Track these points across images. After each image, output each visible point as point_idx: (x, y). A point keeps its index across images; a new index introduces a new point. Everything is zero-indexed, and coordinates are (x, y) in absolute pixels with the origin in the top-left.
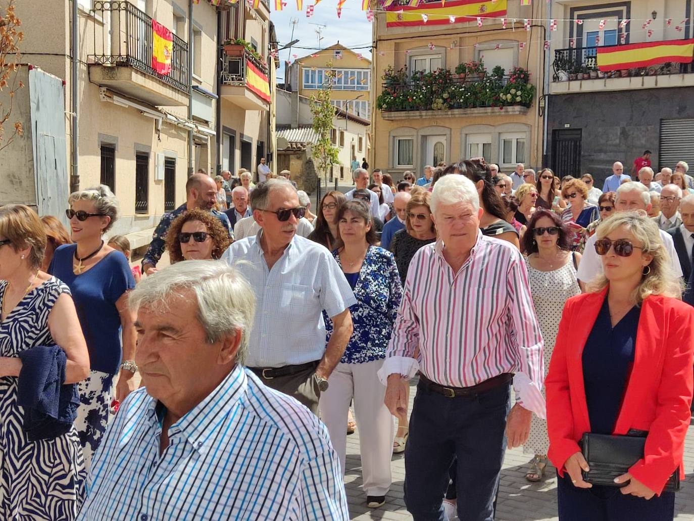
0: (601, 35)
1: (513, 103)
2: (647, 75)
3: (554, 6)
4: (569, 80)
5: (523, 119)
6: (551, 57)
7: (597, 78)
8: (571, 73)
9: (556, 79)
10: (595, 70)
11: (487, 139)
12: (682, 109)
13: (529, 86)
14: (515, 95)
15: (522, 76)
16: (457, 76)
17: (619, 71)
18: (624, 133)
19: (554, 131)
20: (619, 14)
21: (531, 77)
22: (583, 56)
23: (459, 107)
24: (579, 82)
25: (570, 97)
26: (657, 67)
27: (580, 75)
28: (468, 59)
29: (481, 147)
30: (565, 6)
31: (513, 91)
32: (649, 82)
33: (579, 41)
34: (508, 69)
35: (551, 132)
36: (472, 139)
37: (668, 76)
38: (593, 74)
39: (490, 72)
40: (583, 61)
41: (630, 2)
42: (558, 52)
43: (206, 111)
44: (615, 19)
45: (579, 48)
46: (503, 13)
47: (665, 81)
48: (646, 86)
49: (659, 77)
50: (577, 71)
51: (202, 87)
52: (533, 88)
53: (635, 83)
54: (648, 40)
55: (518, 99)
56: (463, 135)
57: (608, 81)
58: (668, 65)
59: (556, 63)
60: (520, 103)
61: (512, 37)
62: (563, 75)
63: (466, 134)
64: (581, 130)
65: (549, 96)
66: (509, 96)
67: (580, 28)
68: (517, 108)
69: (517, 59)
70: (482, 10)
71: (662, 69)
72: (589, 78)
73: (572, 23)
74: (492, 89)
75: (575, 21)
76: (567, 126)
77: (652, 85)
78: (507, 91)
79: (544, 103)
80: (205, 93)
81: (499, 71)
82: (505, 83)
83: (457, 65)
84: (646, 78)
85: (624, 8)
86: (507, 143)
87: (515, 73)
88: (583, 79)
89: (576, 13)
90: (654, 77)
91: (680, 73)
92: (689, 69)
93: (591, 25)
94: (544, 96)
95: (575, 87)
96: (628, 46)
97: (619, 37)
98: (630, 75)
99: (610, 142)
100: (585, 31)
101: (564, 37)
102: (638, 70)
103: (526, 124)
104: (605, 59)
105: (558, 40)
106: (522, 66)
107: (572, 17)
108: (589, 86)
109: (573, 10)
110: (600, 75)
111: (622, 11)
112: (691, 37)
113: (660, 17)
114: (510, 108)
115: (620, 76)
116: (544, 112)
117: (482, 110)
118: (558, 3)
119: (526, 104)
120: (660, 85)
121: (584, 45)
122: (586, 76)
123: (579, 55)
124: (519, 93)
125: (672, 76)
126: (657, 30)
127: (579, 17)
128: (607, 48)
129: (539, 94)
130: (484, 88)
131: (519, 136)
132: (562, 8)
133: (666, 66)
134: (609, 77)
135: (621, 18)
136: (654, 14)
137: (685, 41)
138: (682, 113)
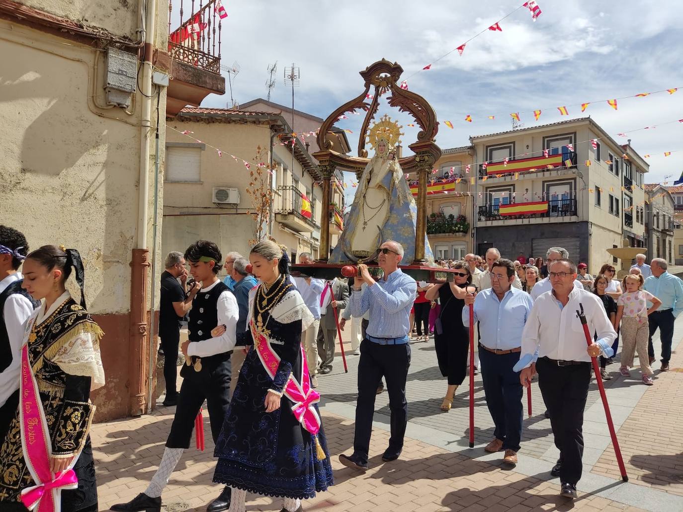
0: (501, 200)
1: (459, 231)
2: (524, 218)
3: (478, 186)
4: (486, 221)
5: (464, 239)
6: (478, 210)
7: (500, 219)
8: (487, 217)
9: (480, 220)
10: (499, 216)
11: (446, 248)
12: (543, 234)
13: (466, 224)
14: (459, 228)
15: (463, 219)
16: (431, 219)
17: (510, 216)
18: (514, 245)
19: (479, 244)
20: (509, 190)
21: (467, 219)
22: (493, 210)
23: (432, 233)
24: (491, 221)
25: (486, 229)
26: (529, 215)
27: (491, 218)
28: (436, 211)
29: (443, 252)
30: (483, 186)
31: (459, 226)
32: (526, 221)
33: (491, 203)
34: (456, 215)
35: (477, 243)
36: (439, 248)
37: (534, 219)
38: (498, 218)
39: (447, 217)
40: (493, 211)
41: (514, 184)
42: (480, 207)
43: (317, 234)
44: (508, 192)
45: (491, 206)
46: (453, 190)
47: (533, 221)
48: (524, 223)
49: (530, 219)
50: (490, 216)
51: (316, 223)
52: (468, 224)
53: (519, 222)
54: (525, 201)
55: (462, 229)
56: (435, 247)
57: (505, 221)
58: (534, 214)
59: (479, 213)
60: (462, 231)
61: (457, 201)
62: (483, 218)
63: (436, 246)
64: (492, 244)
65: (476, 228)
66: (457, 228)
67: (491, 195)
68: (461, 234)
69: (460, 210)
70: (443, 188)
71: (532, 215)
72: (496, 220)
73: (486, 194)
74: (448, 225)
75: (488, 193)
76: (486, 242)
77: (527, 223)
78: (456, 226)
79: (474, 231)
80: (317, 227)
81: (451, 216)
82: (454, 222)
83: (431, 214)
84: (524, 219)
85: (512, 187)
86: (456, 251)
87: (460, 217)
88: (493, 220)
89: (489, 190)
90: (528, 219)
91: (541, 217)
92: (545, 215)
93: (495, 195)
94: (474, 228)
95: (489, 224)
96: (515, 205)
97: (510, 202)
98: (516, 218)
99: (507, 250)
100: (493, 198)
101: (483, 202)
102: (521, 215)
103: (465, 241)
104: (503, 211)
105: (480, 202)
106: (463, 214)
107: (486, 191)
108: (496, 223)
109: (487, 188)
110: (501, 218)
111: (511, 188)
112: (545, 200)
113: (530, 192)
114: (457, 234)
115: (511, 219)
116: (474, 236)
117: (444, 234)
118: (480, 185)
119: (465, 232)
120: (531, 223)
121: (493, 204)
122: (494, 219)
123: (490, 209)
124: (462, 227)
125: (537, 219)
126: (528, 197)
127: (490, 191)
128: (504, 206)
129: (471, 227)
130: (445, 224)
131: (462, 247)
132: (482, 187)
133: (533, 214)
134: (506, 219)
135: (510, 191)
136: (527, 190)
137: (543, 202)
138: (543, 236)
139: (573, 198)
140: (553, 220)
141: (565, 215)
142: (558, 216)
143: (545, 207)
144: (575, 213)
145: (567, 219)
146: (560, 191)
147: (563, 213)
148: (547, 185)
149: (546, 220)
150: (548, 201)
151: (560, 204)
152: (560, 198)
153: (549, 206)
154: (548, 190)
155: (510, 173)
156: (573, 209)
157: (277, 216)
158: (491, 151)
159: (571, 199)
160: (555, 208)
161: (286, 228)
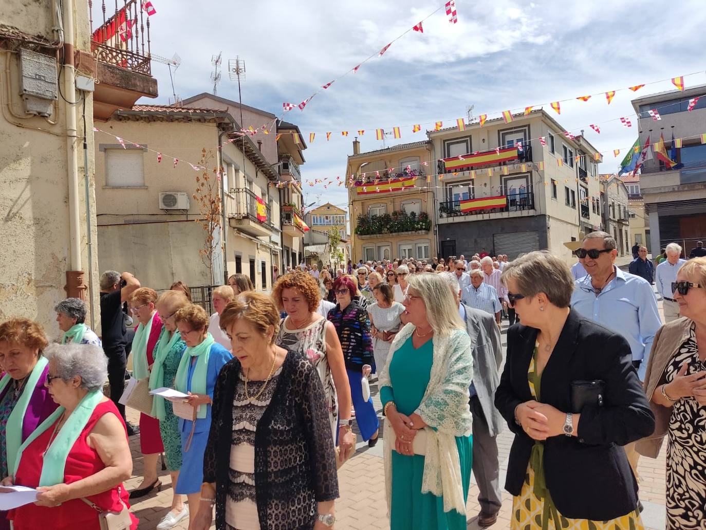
0: (461, 195)
1: (421, 229)
2: (484, 213)
3: (437, 182)
4: (448, 217)
5: (427, 237)
6: (439, 206)
7: (461, 215)
8: (448, 213)
9: (441, 216)
10: (460, 212)
11: (410, 247)
12: (503, 229)
13: (428, 220)
14: (422, 225)
15: (424, 216)
16: (393, 217)
17: (471, 212)
18: (475, 242)
19: (442, 242)
20: (469, 185)
21: (429, 216)
22: (453, 205)
23: (395, 232)
24: (452, 218)
25: (449, 225)
26: (489, 209)
27: (453, 215)
28: (398, 209)
29: (407, 251)
30: (443, 182)
31: (421, 223)
32: (486, 217)
33: (451, 198)
34: (418, 212)
35: (440, 242)
37: (494, 214)
38: (459, 214)
39: (409, 215)
40: (453, 208)
41: (473, 179)
42: (440, 203)
44: (467, 188)
45: (451, 202)
47: (493, 216)
48: (485, 219)
49: (490, 214)
50: (450, 213)
52: (430, 221)
53: (479, 217)
54: (484, 196)
55: (424, 227)
57: (466, 216)
59: (440, 209)
60: (425, 229)
61: (419, 197)
62: (444, 215)
64: (455, 241)
65: (439, 225)
66: (419, 226)
67: (451, 191)
68: (423, 231)
69: (421, 208)
70: (403, 185)
71: (491, 210)
72: (457, 216)
73: (447, 190)
74: (410, 223)
75: (448, 188)
76: (448, 239)
77: (488, 218)
78: (418, 224)
79: (437, 228)
81: (413, 214)
82: (417, 219)
83: (393, 212)
84: (484, 215)
86: (419, 248)
87: (421, 214)
88: (455, 216)
89: (448, 185)
90: (488, 214)
91: (500, 212)
92: (504, 210)
93: (455, 190)
94: (436, 225)
95: (450, 220)
96: (474, 200)
97: (470, 196)
98: (476, 214)
99: (469, 246)
100: (453, 193)
101: (443, 197)
102: (480, 211)
103: (428, 239)
104: (464, 206)
105: (441, 198)
106: (424, 211)
107: (446, 187)
108: (457, 220)
109: (446, 184)
110: (462, 214)
111: (470, 183)
112: (504, 195)
113: (488, 185)
114: (420, 232)
115: (472, 214)
116: (436, 233)
117: (407, 233)
118: (440, 180)
119: (428, 229)
120: (491, 218)
121: (453, 200)
122: (455, 215)
123: (451, 205)
124: (424, 224)
125: (497, 213)
126: (488, 192)
127: (450, 186)
128: (464, 201)
129: (433, 224)
131: (425, 245)
132: (441, 183)
133: (493, 209)
134: (467, 215)
136: (485, 184)
137: (501, 197)
138: (503, 231)
139: (530, 191)
140: (513, 214)
141: (524, 209)
142: (516, 210)
143: (503, 201)
144: (533, 207)
145: (525, 213)
146: (516, 185)
147: (521, 207)
148: (504, 179)
149: (505, 215)
150: (506, 196)
151: (518, 198)
152: (518, 192)
153: (507, 199)
154: (506, 183)
155: (470, 168)
156: (531, 203)
157: (231, 220)
158: (449, 145)
159: (528, 193)
160: (513, 202)
161: (242, 233)
